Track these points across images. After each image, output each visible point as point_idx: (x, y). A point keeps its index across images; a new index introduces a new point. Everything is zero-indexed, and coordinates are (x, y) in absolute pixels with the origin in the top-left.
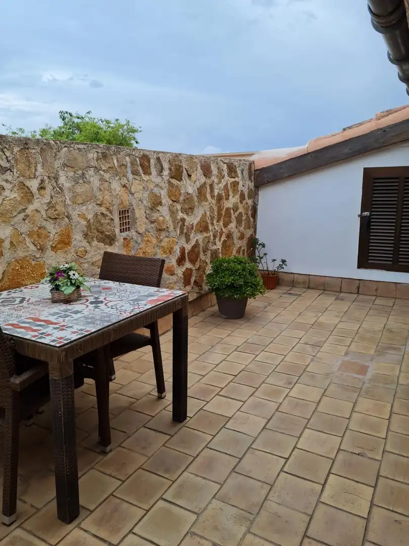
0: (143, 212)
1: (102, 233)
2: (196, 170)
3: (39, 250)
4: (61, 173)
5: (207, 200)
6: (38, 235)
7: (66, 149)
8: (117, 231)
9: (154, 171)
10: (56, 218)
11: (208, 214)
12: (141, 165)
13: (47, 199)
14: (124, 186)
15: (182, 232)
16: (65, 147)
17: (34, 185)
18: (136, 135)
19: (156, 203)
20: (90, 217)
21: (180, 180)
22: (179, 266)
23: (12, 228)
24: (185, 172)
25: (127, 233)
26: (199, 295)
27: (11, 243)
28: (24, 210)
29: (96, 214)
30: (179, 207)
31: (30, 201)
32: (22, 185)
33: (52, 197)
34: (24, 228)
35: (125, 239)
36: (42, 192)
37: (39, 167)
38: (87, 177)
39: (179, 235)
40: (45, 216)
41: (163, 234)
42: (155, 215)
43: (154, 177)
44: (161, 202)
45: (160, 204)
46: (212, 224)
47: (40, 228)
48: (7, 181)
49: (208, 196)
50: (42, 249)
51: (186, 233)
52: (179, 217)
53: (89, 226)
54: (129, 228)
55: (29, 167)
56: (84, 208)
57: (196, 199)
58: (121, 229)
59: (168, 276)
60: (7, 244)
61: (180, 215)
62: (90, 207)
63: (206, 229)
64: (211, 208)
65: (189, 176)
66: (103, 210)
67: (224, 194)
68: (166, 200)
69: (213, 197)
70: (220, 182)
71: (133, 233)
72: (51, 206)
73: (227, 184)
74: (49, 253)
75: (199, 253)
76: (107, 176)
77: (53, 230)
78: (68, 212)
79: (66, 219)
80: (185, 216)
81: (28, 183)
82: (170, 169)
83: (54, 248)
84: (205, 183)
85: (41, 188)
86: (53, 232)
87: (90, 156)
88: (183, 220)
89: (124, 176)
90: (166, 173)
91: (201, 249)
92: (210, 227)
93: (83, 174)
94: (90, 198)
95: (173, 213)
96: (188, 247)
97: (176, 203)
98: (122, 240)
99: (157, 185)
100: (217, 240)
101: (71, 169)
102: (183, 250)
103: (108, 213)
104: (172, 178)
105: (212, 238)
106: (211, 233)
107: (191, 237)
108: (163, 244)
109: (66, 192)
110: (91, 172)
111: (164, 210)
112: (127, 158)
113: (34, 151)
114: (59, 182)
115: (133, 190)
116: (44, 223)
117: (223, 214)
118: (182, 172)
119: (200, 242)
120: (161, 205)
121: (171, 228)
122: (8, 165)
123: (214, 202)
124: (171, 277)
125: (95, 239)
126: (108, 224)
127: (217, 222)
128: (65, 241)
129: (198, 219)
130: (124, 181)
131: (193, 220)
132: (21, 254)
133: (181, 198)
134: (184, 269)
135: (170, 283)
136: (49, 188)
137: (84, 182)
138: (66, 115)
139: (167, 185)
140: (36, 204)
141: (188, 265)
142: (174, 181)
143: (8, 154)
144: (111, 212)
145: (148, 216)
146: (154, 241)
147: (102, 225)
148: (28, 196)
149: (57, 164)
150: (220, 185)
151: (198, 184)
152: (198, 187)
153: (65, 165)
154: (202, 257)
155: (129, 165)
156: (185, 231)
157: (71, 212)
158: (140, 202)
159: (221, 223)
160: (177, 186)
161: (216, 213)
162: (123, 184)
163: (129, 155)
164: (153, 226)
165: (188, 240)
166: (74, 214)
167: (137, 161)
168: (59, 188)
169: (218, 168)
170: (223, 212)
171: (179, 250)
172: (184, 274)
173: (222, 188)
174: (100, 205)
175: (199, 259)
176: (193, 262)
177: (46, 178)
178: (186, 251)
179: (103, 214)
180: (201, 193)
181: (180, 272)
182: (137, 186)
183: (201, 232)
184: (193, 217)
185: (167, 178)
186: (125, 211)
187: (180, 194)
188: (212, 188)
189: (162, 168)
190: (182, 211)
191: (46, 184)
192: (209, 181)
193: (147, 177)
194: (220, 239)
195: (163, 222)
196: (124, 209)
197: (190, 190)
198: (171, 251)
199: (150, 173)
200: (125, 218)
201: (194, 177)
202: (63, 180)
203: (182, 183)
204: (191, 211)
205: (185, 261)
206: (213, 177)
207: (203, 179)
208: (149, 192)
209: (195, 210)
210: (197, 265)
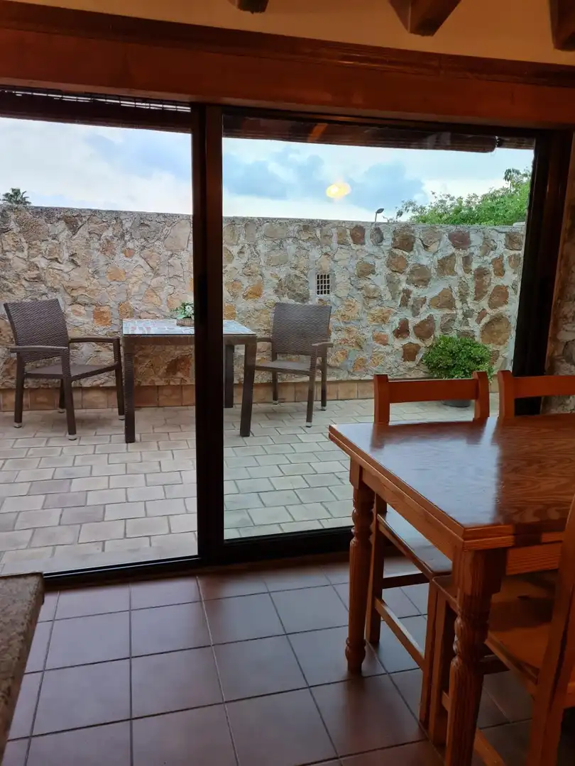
0: (346, 278)
1: (294, 291)
2: (440, 240)
3: (232, 296)
4: (259, 242)
5: (453, 273)
6: (233, 285)
8: (313, 292)
9: (368, 241)
10: (250, 275)
11: (456, 289)
12: (352, 236)
13: (244, 261)
14: (326, 254)
15: (404, 303)
16: (267, 222)
17: (235, 250)
19: (366, 271)
20: (282, 276)
21: (410, 250)
22: (397, 337)
24: (418, 242)
25: (326, 295)
26: (427, 375)
28: (225, 267)
29: (289, 275)
30: (403, 277)
31: (230, 261)
32: (226, 250)
33: (249, 260)
35: (320, 300)
36: (241, 255)
37: (242, 238)
38: (285, 245)
39: (400, 306)
40: (241, 272)
41: (372, 303)
42: (363, 283)
43: (369, 246)
45: (373, 272)
46: (463, 301)
47: (235, 281)
49: (459, 269)
50: (234, 296)
51: (413, 306)
52: (401, 288)
53: (280, 285)
54: (328, 291)
55: (233, 238)
56: (278, 269)
57: (433, 271)
58: (318, 292)
59: (378, 345)
61: (404, 286)
62: (283, 269)
63: (450, 304)
64: (463, 285)
65: (426, 246)
66: (297, 272)
67: (491, 269)
68: (382, 270)
69: (467, 271)
70: (485, 254)
71: (332, 296)
72: (246, 265)
73: (502, 256)
74: (241, 299)
75: (432, 330)
76: (305, 245)
77: (246, 283)
78: (261, 271)
79: (260, 277)
80: (412, 288)
81: (230, 248)
82: (394, 239)
83: (245, 297)
84: (453, 255)
85: (241, 252)
86: (247, 285)
87: (291, 228)
88: (408, 292)
89: (327, 245)
90: (387, 243)
91: (437, 326)
92: (458, 304)
93: (281, 242)
94: (284, 261)
95: (391, 283)
96: (413, 321)
97: (398, 274)
98: (317, 300)
99: (371, 255)
100: (472, 321)
101: (271, 239)
102: (404, 324)
103: (302, 276)
104: (395, 248)
105: (460, 317)
106: (460, 312)
107: (421, 310)
108: (372, 312)
109: (262, 256)
110: (290, 241)
111: (378, 281)
112: (334, 230)
114: (258, 248)
115: (336, 258)
116: (239, 278)
117: (489, 292)
118: (414, 242)
119: (437, 319)
120: (374, 274)
121: (388, 296)
123: (469, 276)
124: (384, 347)
125: (285, 295)
126: (302, 284)
127: (475, 299)
128: (256, 293)
129: (436, 293)
130: (327, 249)
131: (429, 292)
133: (408, 270)
134: (405, 342)
135: (383, 352)
136: (247, 255)
137: (281, 249)
139: (387, 255)
140: (235, 264)
141: (413, 339)
142: (399, 252)
144: (306, 275)
145: (353, 283)
146: (359, 306)
147: (294, 284)
148: (229, 257)
149: (257, 235)
150: (486, 258)
151: (440, 256)
152: (440, 258)
153: (265, 236)
154: (438, 333)
155: (335, 235)
156: (411, 302)
157: (264, 272)
158: (345, 269)
159: (484, 302)
160: (402, 257)
161: (472, 290)
162: (325, 252)
163: (337, 227)
164: (359, 292)
165: (416, 314)
166: (267, 273)
167: (346, 232)
168: (257, 253)
169: (485, 239)
170: (490, 290)
171: (398, 321)
172: (404, 347)
173: (490, 261)
174: (295, 268)
175: (432, 336)
176: (422, 337)
177: (246, 245)
178: (411, 325)
179: (296, 276)
180: (445, 266)
181: (398, 344)
182: (342, 255)
183: (440, 307)
184: (426, 290)
185: (388, 248)
186: (325, 276)
187: (407, 265)
188: (467, 261)
189: (382, 239)
190: (408, 282)
191: (245, 249)
192: (462, 252)
193: (358, 247)
194: (479, 321)
195: (375, 291)
196: (324, 274)
197: (425, 261)
198: (384, 320)
199: (364, 244)
200: (324, 283)
201: (433, 247)
202: (262, 247)
203: (412, 253)
204: (423, 283)
205: (408, 335)
206: (472, 249)
207: (451, 250)
208: (358, 260)
209: (432, 283)
210: (429, 342)
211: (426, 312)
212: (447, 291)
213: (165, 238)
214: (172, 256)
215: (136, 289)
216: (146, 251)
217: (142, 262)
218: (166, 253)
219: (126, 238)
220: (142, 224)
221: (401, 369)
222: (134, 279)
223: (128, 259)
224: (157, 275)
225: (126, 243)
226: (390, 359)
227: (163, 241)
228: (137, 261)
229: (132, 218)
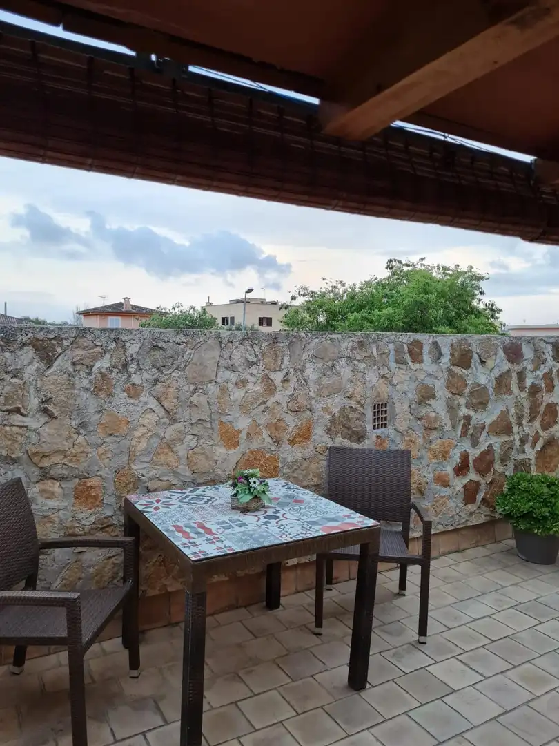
0: (406, 406)
1: (349, 428)
2: (495, 354)
3: (274, 442)
4: (309, 365)
5: (510, 392)
6: (276, 427)
7: (317, 340)
8: (369, 427)
9: (427, 358)
10: (297, 411)
11: (512, 411)
12: (410, 352)
13: (289, 393)
14: (383, 376)
15: (464, 433)
16: (316, 338)
17: (277, 377)
18: (482, 284)
19: (426, 395)
20: (336, 410)
21: (468, 366)
22: (458, 475)
23: (250, 420)
24: (476, 356)
25: (383, 429)
26: (488, 518)
27: (248, 434)
28: (265, 402)
29: (344, 408)
30: (462, 401)
31: (272, 393)
32: (266, 378)
33: (295, 390)
34: (263, 420)
35: (378, 437)
36: (286, 384)
37: (286, 359)
38: (338, 368)
39: (461, 436)
40: (285, 408)
41: (434, 435)
42: (424, 411)
43: (427, 364)
44: (434, 395)
45: (434, 397)
46: (520, 424)
47: (279, 421)
48: (252, 374)
49: (514, 387)
50: (278, 442)
51: (472, 435)
52: (461, 414)
53: (333, 421)
54: (386, 424)
55: (276, 360)
56: (330, 401)
57: (491, 391)
58: (374, 426)
59: (438, 487)
60: (243, 435)
61: (464, 411)
62: (337, 400)
63: (508, 430)
64: (519, 405)
65: (483, 362)
66: (353, 404)
67: (543, 385)
68: (442, 393)
69: (522, 388)
70: (537, 368)
71: (390, 431)
72: (293, 398)
73: (551, 371)
74: (286, 446)
75: (492, 462)
76: (362, 366)
77: (292, 422)
78: (311, 405)
79: (308, 412)
80: (471, 413)
81: (272, 376)
82: (452, 355)
83: (291, 442)
84: (509, 371)
85: (286, 380)
86: (292, 425)
87: (344, 345)
88: (468, 418)
89: (384, 365)
90: (446, 360)
91: (497, 456)
92: (515, 429)
93: (333, 365)
94: (336, 390)
95: (452, 409)
96: (474, 453)
97: (458, 397)
98: (374, 438)
99: (430, 375)
100: (527, 447)
101: (321, 361)
102: (465, 457)
103: (358, 407)
104: (453, 365)
105: (518, 443)
106: (517, 438)
107: (480, 439)
108: (433, 446)
109: (311, 384)
110: (343, 363)
111: (438, 407)
112: (391, 346)
113: (282, 345)
114: (305, 374)
115: (395, 382)
116: (284, 416)
117: (541, 412)
118: (471, 358)
119: (496, 448)
120: (434, 399)
121: (448, 427)
122: (254, 360)
123: (524, 395)
124: (444, 489)
125: (339, 435)
126: (357, 419)
127: (530, 421)
128: (304, 435)
129: (494, 418)
130: (384, 371)
131: (488, 417)
132: (255, 445)
133: (467, 391)
134: (465, 481)
135: (443, 497)
136: (293, 380)
137: (333, 373)
138: (394, 263)
139: (446, 374)
140: (278, 397)
141: (473, 476)
142: (457, 370)
143: (257, 349)
144: (363, 406)
145: (412, 412)
146: (420, 441)
147: (349, 419)
148: (271, 388)
149: (305, 355)
150: (538, 372)
151: (496, 373)
152: (497, 375)
153: (314, 357)
154: (498, 466)
155: (393, 352)
156: (470, 432)
157: (314, 406)
158: (404, 394)
159: (537, 424)
160: (461, 376)
161: (527, 411)
162: (382, 374)
163: (394, 342)
164: (419, 422)
165: (475, 444)
166: (317, 407)
167: (404, 348)
168: (305, 380)
169: (536, 351)
170: (542, 409)
171: (459, 455)
172: (465, 487)
173: (541, 376)
174: (350, 398)
175: (492, 470)
176: (482, 472)
177: (292, 370)
178: (471, 459)
179: (352, 407)
180: (502, 383)
181: (459, 483)
182: (400, 376)
183: (498, 434)
184: (485, 414)
185: (446, 366)
186: (382, 404)
187: (466, 385)
188: (521, 376)
189: (440, 355)
190: (467, 406)
191: (290, 376)
192: (517, 368)
193: (417, 366)
194: (533, 446)
195: (436, 419)
196: (381, 403)
197: (483, 380)
198: (445, 455)
199: (422, 361)
200: (382, 412)
201: (490, 363)
202: (310, 372)
203: (469, 371)
204: (482, 406)
205: (468, 471)
206: (525, 363)
207: (506, 366)
208: (417, 383)
209: (490, 406)
210: (489, 478)
211: (485, 441)
212: (505, 414)
213: (186, 366)
214: (195, 391)
215: (143, 445)
216: (159, 387)
217: (153, 404)
218: (186, 388)
219: (130, 370)
220: (155, 348)
221: (464, 516)
222: (141, 431)
223: (132, 401)
224: (173, 420)
225: (130, 376)
226: (451, 504)
227: (183, 370)
228: (146, 403)
229: (140, 339)
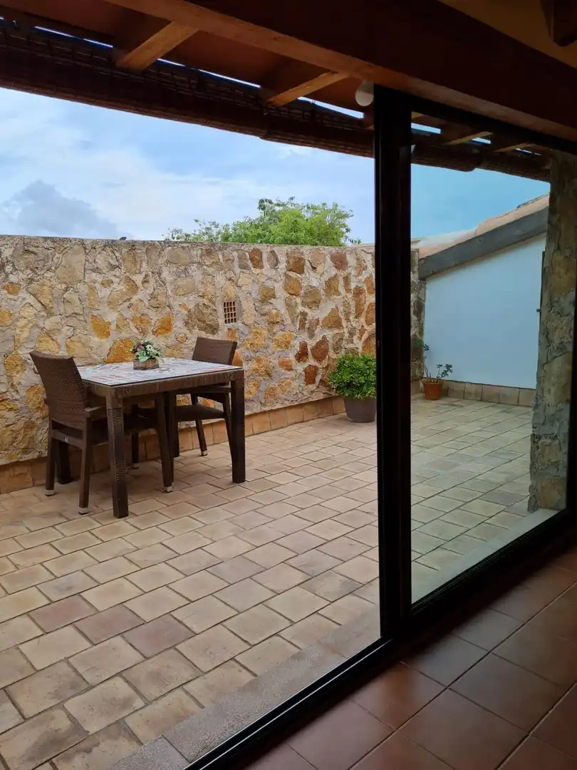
0: (251, 304)
1: (204, 322)
2: (324, 262)
3: (141, 333)
4: (164, 269)
5: (338, 293)
6: (141, 321)
7: (170, 248)
8: (221, 321)
9: (266, 265)
10: (157, 307)
11: (341, 309)
12: (251, 259)
13: (150, 291)
14: (230, 279)
15: (302, 326)
16: (169, 246)
17: (138, 279)
19: (267, 296)
20: (191, 306)
21: (301, 273)
22: (299, 361)
23: (117, 314)
24: (307, 264)
25: (234, 323)
26: (326, 396)
27: (117, 326)
28: (129, 300)
29: (198, 305)
30: (298, 300)
31: (135, 292)
32: (129, 280)
33: (154, 290)
34: (129, 314)
35: (229, 329)
36: (146, 285)
37: (144, 264)
38: (190, 271)
39: (298, 329)
40: (147, 304)
41: (276, 328)
42: (267, 308)
43: (267, 270)
44: (274, 295)
46: (348, 320)
47: (143, 315)
48: (115, 276)
49: (342, 289)
50: (144, 332)
51: (309, 328)
52: (298, 311)
53: (190, 316)
54: (235, 319)
55: (135, 265)
56: (186, 298)
57: (322, 292)
58: (226, 321)
59: (284, 371)
60: (113, 326)
61: (300, 309)
62: (191, 298)
63: (338, 324)
64: (346, 304)
65: (314, 268)
66: (206, 301)
67: (365, 288)
68: (281, 293)
69: (348, 290)
70: (359, 274)
71: (239, 324)
72: (153, 296)
73: (371, 276)
75: (326, 351)
76: (210, 270)
77: (154, 317)
78: (169, 302)
79: (168, 309)
80: (307, 310)
81: (134, 278)
82: (288, 262)
83: (154, 333)
84: (336, 276)
85: (145, 281)
87: (194, 253)
88: (304, 314)
89: (230, 270)
90: (282, 266)
91: (330, 346)
92: (344, 323)
93: (186, 269)
94: (191, 290)
95: (290, 306)
96: (311, 344)
97: (294, 297)
98: (226, 330)
99: (270, 279)
100: (355, 338)
101: (175, 265)
102: (304, 347)
103: (210, 304)
104: (290, 270)
105: (347, 335)
106: (346, 330)
107: (316, 332)
108: (276, 337)
109: (168, 285)
110: (194, 267)
111: (279, 305)
112: (235, 254)
113: (139, 251)
114: (162, 276)
115: (240, 284)
116: (146, 311)
117: (365, 310)
118: (304, 265)
119: (329, 338)
120: (274, 298)
121: (288, 322)
122: (117, 263)
123: (350, 296)
124: (289, 373)
125: (196, 327)
126: (211, 314)
127: (356, 318)
128: (166, 327)
129: (326, 314)
130: (230, 275)
131: (322, 313)
132: (124, 335)
133: (302, 292)
134: (306, 365)
135: (288, 378)
136: (152, 281)
137: (186, 276)
139: (283, 278)
140: (140, 295)
141: (311, 361)
142: (292, 274)
143: (117, 254)
144: (214, 303)
145: (257, 309)
146: (265, 332)
147: (202, 314)
148: (134, 288)
149: (160, 261)
150: (360, 277)
151: (326, 277)
152: (327, 279)
153: (168, 262)
154: (331, 354)
155: (236, 259)
156: (307, 326)
157: (172, 303)
158: (249, 295)
159: (362, 320)
160: (295, 280)
161: (353, 309)
162: (228, 277)
163: (237, 250)
164: (264, 318)
165: (312, 336)
166: (175, 304)
167: (246, 256)
168: (162, 281)
169: (358, 259)
170: (366, 307)
171: (298, 344)
172: (305, 370)
173: (363, 280)
174: (202, 296)
175: (327, 357)
176: (319, 359)
177: (150, 273)
178: (309, 348)
179: (204, 305)
180: (331, 286)
181: (301, 368)
182: (244, 279)
183: (331, 328)
184: (318, 312)
185: (283, 272)
186: (231, 303)
187: (301, 287)
188: (347, 280)
189: (277, 262)
190: (302, 305)
191: (149, 278)
192: (342, 273)
193: (258, 271)
194: (360, 338)
195: (277, 315)
196: (229, 302)
197: (314, 283)
198: (287, 345)
199: (263, 267)
200: (231, 310)
201: (320, 269)
202: (167, 275)
203: (303, 275)
204: (315, 305)
205: (307, 358)
206: (349, 269)
207: (333, 271)
208: (260, 285)
209: (322, 304)
210: (326, 363)
211: (320, 334)
212: (335, 310)
213: (56, 268)
214: (66, 289)
215: (26, 334)
216: (35, 286)
217: (30, 299)
218: (59, 286)
219: (7, 270)
220: (27, 252)
221: (304, 393)
222: (23, 322)
223: (12, 297)
224: (51, 314)
225: (7, 276)
226: (295, 384)
227: (54, 272)
228: (24, 299)
229: (12, 243)
